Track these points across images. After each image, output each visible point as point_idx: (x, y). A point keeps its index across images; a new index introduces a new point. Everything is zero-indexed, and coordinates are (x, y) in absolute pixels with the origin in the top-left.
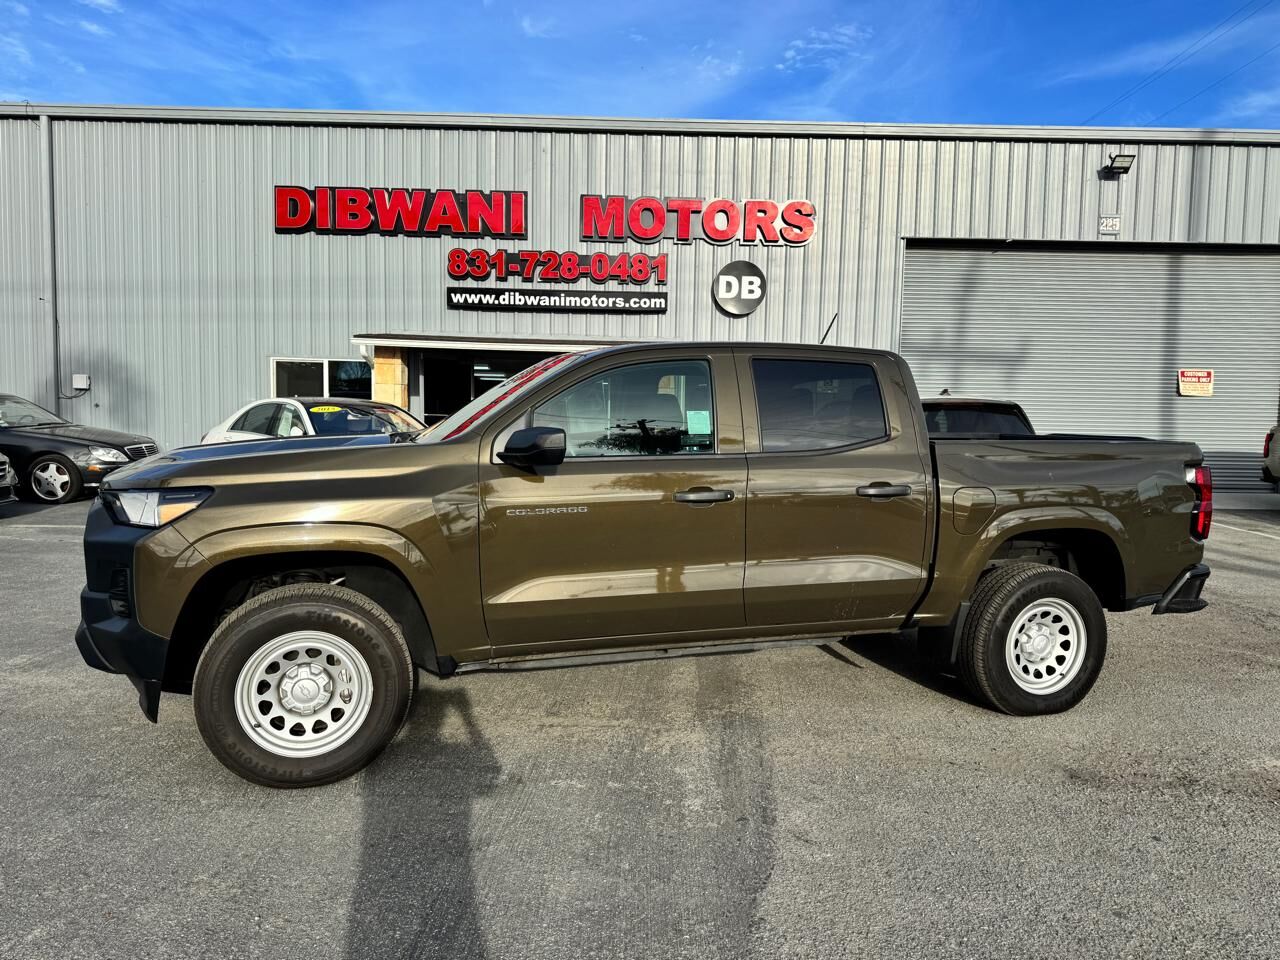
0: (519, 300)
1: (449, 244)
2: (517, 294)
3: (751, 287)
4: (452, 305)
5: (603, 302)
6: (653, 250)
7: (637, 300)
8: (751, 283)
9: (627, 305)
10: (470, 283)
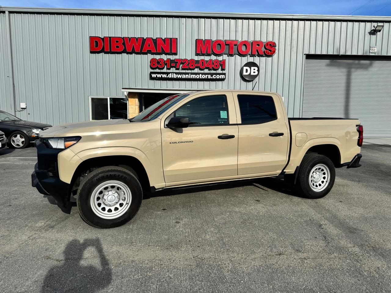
1: (150, 57)
2: (174, 74)
3: (254, 71)
4: (152, 78)
5: (204, 77)
6: (220, 58)
7: (215, 76)
8: (254, 69)
9: (212, 78)
10: (157, 70)
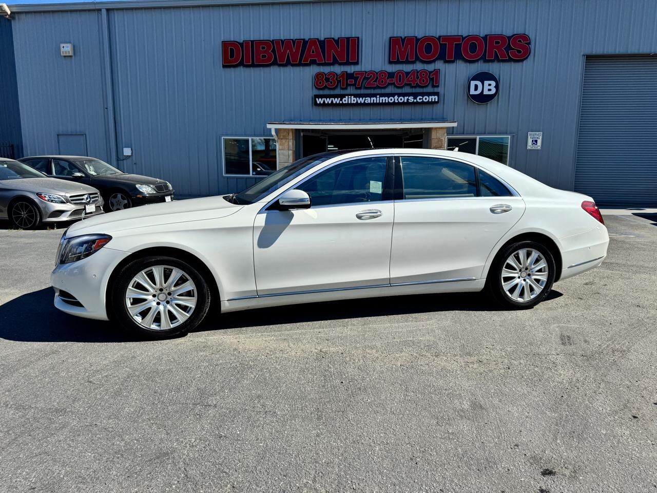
0: (353, 100)
1: (315, 70)
2: (352, 97)
3: (490, 87)
4: (317, 105)
5: (401, 99)
7: (421, 97)
8: (490, 85)
9: (415, 101)
10: (326, 92)
